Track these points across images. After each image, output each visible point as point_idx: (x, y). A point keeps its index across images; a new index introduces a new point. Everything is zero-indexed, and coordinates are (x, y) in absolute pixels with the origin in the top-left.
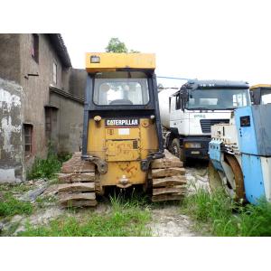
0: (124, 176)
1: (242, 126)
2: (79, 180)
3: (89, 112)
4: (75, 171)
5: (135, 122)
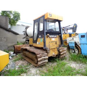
0: (53, 53)
1: (81, 37)
2: (43, 56)
3: (46, 32)
4: (40, 53)
5: (56, 36)
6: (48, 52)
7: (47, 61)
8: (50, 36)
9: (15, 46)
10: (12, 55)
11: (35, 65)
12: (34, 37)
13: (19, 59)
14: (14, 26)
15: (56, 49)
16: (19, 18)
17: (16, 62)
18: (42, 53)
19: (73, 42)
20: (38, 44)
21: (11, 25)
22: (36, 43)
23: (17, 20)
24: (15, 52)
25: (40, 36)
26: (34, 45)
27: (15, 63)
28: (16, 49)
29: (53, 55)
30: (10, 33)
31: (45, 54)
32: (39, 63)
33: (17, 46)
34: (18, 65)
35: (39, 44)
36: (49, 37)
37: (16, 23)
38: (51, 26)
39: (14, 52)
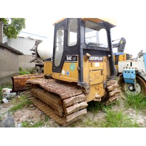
2: (77, 101)
3: (84, 49)
4: (71, 95)
5: (101, 59)
6: (87, 91)
7: (85, 111)
8: (92, 58)
9: (14, 78)
10: (8, 96)
11: (59, 120)
12: (56, 59)
13: (24, 106)
14: (13, 40)
15: (102, 85)
16: (24, 24)
17: (16, 113)
18: (74, 94)
19: (131, 69)
20: (65, 75)
21: (9, 37)
22: (61, 72)
23: (19, 28)
24: (15, 89)
25: (69, 58)
26: (56, 75)
27: (13, 116)
28: (17, 83)
29: (96, 98)
30: (5, 52)
31: (82, 98)
32: (70, 119)
33: (19, 77)
34: (21, 119)
35: (68, 74)
36: (89, 60)
37: (17, 33)
38: (90, 38)
39: (13, 89)
